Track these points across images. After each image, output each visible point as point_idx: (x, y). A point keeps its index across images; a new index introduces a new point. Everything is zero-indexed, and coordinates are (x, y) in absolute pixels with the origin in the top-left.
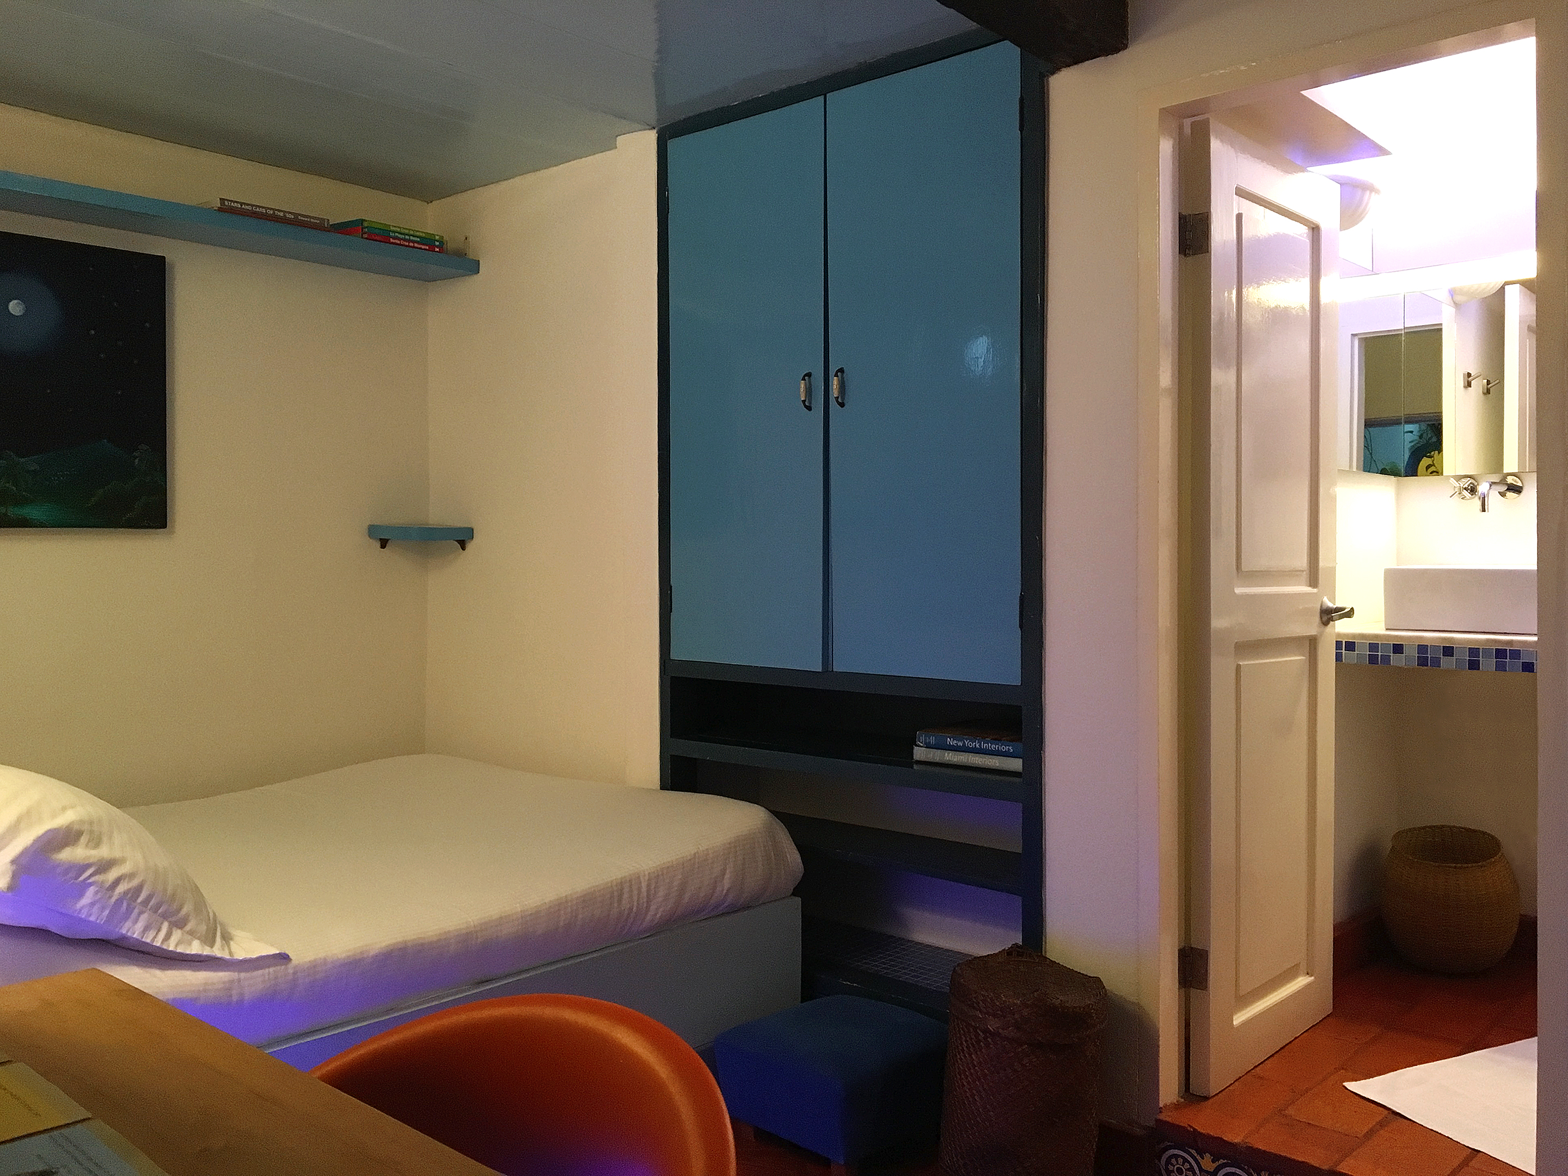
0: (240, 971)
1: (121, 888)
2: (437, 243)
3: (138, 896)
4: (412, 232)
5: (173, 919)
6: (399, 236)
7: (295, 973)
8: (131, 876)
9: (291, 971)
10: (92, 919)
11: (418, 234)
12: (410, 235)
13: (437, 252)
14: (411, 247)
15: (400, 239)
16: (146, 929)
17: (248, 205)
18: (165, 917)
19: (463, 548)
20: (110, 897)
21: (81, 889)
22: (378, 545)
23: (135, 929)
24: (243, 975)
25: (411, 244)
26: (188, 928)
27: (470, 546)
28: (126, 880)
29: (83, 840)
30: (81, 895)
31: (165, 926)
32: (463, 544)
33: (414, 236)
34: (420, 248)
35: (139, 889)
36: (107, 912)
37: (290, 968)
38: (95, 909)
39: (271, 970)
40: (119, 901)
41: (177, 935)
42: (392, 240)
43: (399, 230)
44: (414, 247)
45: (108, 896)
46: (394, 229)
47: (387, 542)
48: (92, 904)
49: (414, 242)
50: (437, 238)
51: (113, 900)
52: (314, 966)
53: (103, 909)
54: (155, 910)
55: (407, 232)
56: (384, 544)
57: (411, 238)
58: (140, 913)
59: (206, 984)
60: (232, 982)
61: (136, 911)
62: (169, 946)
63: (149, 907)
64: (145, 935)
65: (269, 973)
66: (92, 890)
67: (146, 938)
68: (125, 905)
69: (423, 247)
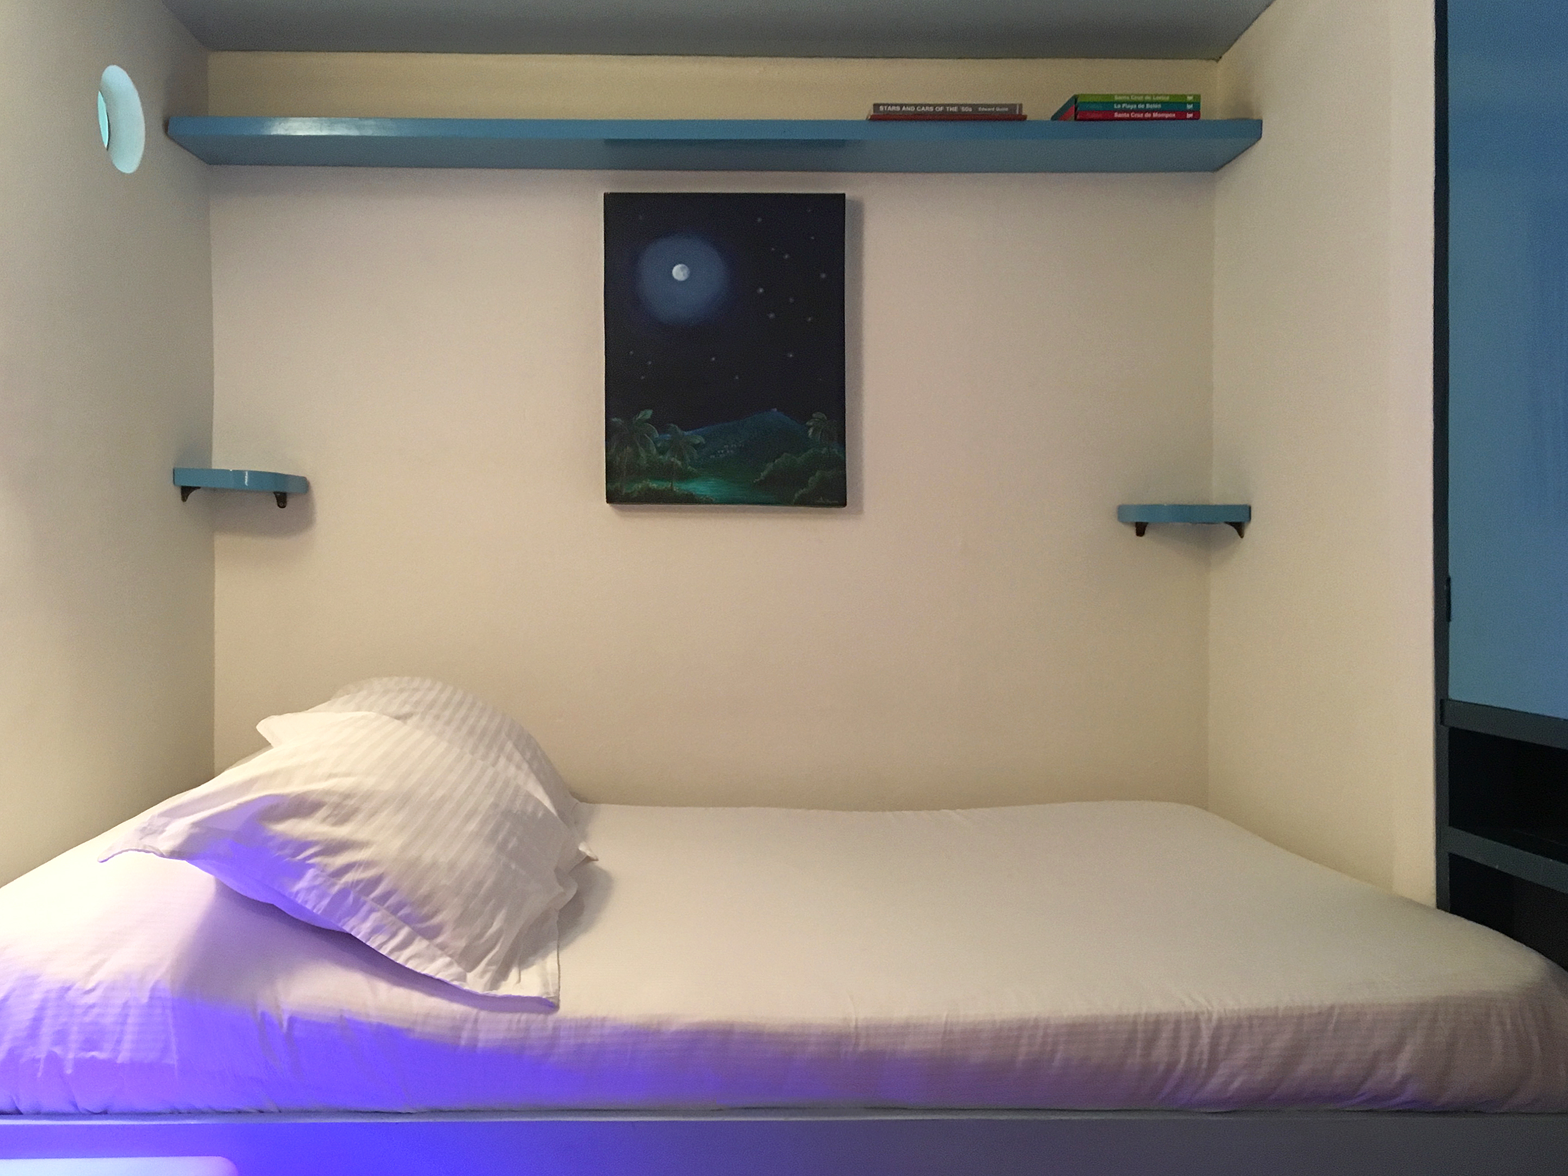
0: (482, 1008)
1: (349, 877)
2: (1189, 107)
3: (372, 892)
4: (1148, 98)
5: (420, 926)
6: (1128, 107)
7: (556, 1029)
8: (367, 864)
9: (550, 1025)
10: (309, 907)
11: (1158, 98)
12: (1145, 103)
13: (1190, 119)
14: (1148, 119)
15: (1129, 111)
16: (375, 931)
17: (910, 105)
18: (406, 920)
19: (1241, 534)
20: (333, 884)
21: (299, 871)
22: (1132, 531)
23: (361, 929)
24: (483, 1014)
25: (1148, 115)
26: (439, 940)
27: (1250, 530)
28: (361, 868)
29: (322, 813)
30: (299, 876)
31: (404, 932)
32: (1239, 528)
33: (1151, 103)
34: (1164, 119)
35: (377, 881)
36: (325, 902)
37: (552, 1018)
38: (313, 895)
39: (524, 1017)
40: (344, 893)
41: (420, 945)
42: (1116, 115)
43: (1128, 98)
44: (1152, 119)
45: (329, 883)
46: (1120, 98)
47: (1146, 526)
48: (310, 889)
49: (1152, 111)
50: (1190, 98)
51: (336, 889)
52: (585, 1026)
53: (322, 897)
54: (395, 910)
55: (1140, 98)
56: (1141, 529)
57: (1148, 106)
58: (371, 911)
59: (427, 1015)
60: (465, 1020)
61: (365, 909)
62: (398, 958)
63: (386, 905)
64: (372, 938)
65: (519, 1021)
66: (311, 873)
67: (373, 942)
68: (351, 899)
69: (1167, 116)
